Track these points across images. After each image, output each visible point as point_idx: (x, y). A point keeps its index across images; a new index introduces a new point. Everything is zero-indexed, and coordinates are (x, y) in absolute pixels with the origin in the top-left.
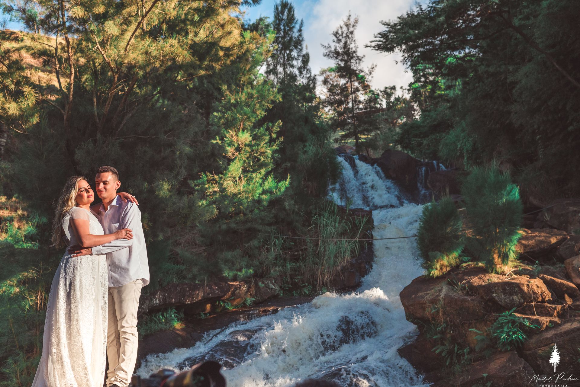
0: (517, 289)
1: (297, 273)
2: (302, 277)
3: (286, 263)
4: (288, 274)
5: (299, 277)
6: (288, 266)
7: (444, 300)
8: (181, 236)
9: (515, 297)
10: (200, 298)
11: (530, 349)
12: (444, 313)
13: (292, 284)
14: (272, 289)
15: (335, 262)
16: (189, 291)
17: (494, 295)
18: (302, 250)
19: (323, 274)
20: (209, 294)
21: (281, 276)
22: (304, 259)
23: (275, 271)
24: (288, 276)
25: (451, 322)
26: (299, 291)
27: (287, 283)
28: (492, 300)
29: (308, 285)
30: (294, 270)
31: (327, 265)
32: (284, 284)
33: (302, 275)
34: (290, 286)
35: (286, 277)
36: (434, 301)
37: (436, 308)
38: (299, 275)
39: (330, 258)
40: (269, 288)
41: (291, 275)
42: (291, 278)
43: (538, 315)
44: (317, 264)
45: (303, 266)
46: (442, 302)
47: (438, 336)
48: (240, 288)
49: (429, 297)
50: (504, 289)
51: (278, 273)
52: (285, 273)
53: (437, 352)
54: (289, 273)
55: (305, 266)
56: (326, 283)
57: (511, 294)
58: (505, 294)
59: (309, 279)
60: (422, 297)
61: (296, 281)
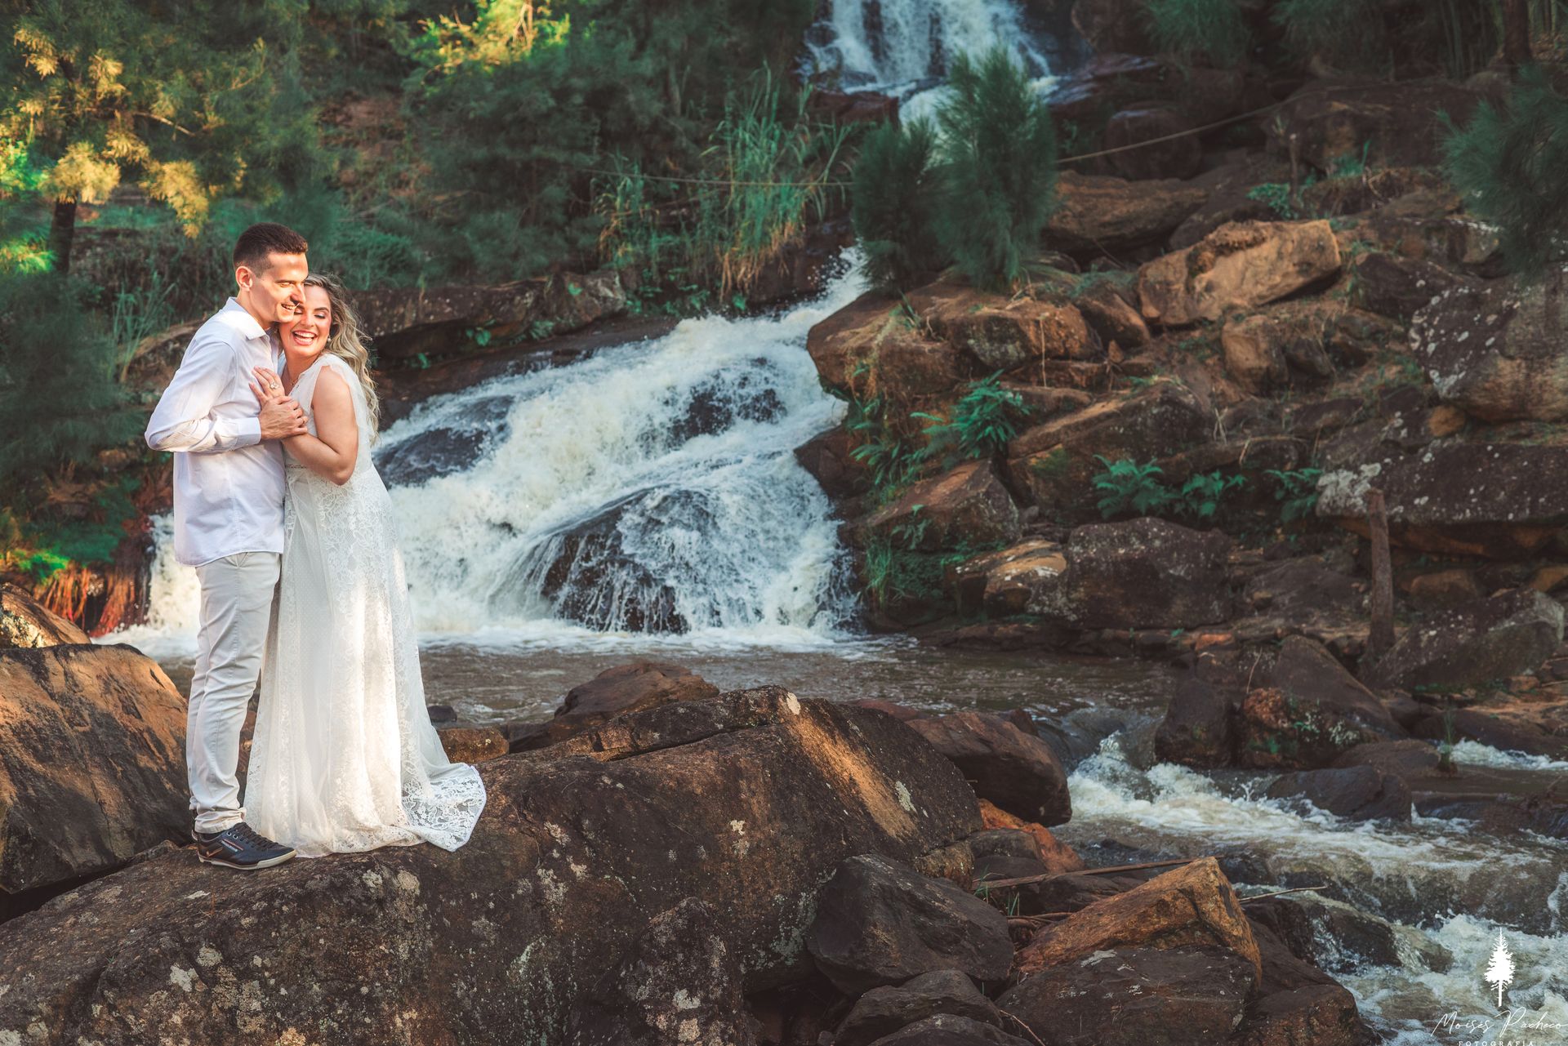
0: (1013, 330)
1: (675, 259)
2: (687, 269)
3: (649, 236)
4: (653, 262)
5: (679, 270)
6: (654, 243)
7: (881, 348)
8: (411, 161)
9: (1011, 348)
10: (408, 325)
11: (1017, 456)
12: (879, 378)
13: (662, 287)
14: (605, 298)
15: (765, 234)
16: (381, 308)
17: (971, 342)
18: (687, 205)
19: (735, 264)
20: (428, 315)
21: (637, 267)
22: (691, 227)
23: (624, 254)
24: (655, 268)
25: (891, 395)
26: (678, 302)
27: (651, 283)
28: (967, 351)
29: (699, 289)
30: (667, 252)
31: (745, 245)
32: (644, 284)
33: (685, 264)
34: (658, 290)
35: (650, 268)
36: (862, 352)
37: (863, 366)
38: (678, 265)
39: (752, 226)
40: (598, 298)
41: (660, 264)
42: (662, 272)
43: (1050, 385)
44: (721, 238)
45: (689, 245)
46: (875, 354)
47: (867, 424)
48: (512, 300)
49: (853, 343)
50: (989, 330)
51: (632, 260)
52: (648, 258)
53: (859, 457)
54: (656, 259)
55: (693, 243)
56: (742, 283)
57: (1003, 340)
58: (991, 339)
59: (703, 275)
60: (843, 340)
61: (672, 278)
